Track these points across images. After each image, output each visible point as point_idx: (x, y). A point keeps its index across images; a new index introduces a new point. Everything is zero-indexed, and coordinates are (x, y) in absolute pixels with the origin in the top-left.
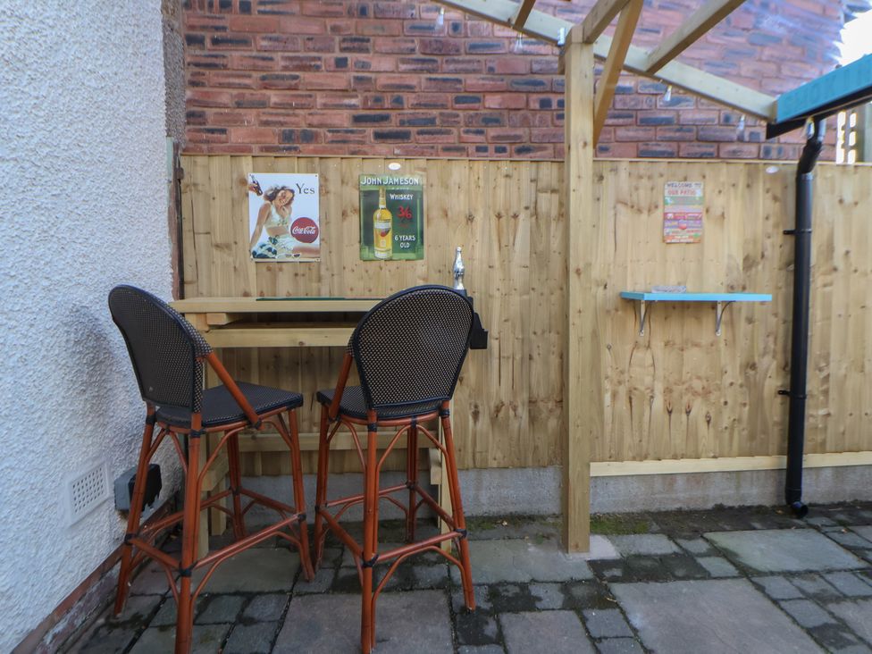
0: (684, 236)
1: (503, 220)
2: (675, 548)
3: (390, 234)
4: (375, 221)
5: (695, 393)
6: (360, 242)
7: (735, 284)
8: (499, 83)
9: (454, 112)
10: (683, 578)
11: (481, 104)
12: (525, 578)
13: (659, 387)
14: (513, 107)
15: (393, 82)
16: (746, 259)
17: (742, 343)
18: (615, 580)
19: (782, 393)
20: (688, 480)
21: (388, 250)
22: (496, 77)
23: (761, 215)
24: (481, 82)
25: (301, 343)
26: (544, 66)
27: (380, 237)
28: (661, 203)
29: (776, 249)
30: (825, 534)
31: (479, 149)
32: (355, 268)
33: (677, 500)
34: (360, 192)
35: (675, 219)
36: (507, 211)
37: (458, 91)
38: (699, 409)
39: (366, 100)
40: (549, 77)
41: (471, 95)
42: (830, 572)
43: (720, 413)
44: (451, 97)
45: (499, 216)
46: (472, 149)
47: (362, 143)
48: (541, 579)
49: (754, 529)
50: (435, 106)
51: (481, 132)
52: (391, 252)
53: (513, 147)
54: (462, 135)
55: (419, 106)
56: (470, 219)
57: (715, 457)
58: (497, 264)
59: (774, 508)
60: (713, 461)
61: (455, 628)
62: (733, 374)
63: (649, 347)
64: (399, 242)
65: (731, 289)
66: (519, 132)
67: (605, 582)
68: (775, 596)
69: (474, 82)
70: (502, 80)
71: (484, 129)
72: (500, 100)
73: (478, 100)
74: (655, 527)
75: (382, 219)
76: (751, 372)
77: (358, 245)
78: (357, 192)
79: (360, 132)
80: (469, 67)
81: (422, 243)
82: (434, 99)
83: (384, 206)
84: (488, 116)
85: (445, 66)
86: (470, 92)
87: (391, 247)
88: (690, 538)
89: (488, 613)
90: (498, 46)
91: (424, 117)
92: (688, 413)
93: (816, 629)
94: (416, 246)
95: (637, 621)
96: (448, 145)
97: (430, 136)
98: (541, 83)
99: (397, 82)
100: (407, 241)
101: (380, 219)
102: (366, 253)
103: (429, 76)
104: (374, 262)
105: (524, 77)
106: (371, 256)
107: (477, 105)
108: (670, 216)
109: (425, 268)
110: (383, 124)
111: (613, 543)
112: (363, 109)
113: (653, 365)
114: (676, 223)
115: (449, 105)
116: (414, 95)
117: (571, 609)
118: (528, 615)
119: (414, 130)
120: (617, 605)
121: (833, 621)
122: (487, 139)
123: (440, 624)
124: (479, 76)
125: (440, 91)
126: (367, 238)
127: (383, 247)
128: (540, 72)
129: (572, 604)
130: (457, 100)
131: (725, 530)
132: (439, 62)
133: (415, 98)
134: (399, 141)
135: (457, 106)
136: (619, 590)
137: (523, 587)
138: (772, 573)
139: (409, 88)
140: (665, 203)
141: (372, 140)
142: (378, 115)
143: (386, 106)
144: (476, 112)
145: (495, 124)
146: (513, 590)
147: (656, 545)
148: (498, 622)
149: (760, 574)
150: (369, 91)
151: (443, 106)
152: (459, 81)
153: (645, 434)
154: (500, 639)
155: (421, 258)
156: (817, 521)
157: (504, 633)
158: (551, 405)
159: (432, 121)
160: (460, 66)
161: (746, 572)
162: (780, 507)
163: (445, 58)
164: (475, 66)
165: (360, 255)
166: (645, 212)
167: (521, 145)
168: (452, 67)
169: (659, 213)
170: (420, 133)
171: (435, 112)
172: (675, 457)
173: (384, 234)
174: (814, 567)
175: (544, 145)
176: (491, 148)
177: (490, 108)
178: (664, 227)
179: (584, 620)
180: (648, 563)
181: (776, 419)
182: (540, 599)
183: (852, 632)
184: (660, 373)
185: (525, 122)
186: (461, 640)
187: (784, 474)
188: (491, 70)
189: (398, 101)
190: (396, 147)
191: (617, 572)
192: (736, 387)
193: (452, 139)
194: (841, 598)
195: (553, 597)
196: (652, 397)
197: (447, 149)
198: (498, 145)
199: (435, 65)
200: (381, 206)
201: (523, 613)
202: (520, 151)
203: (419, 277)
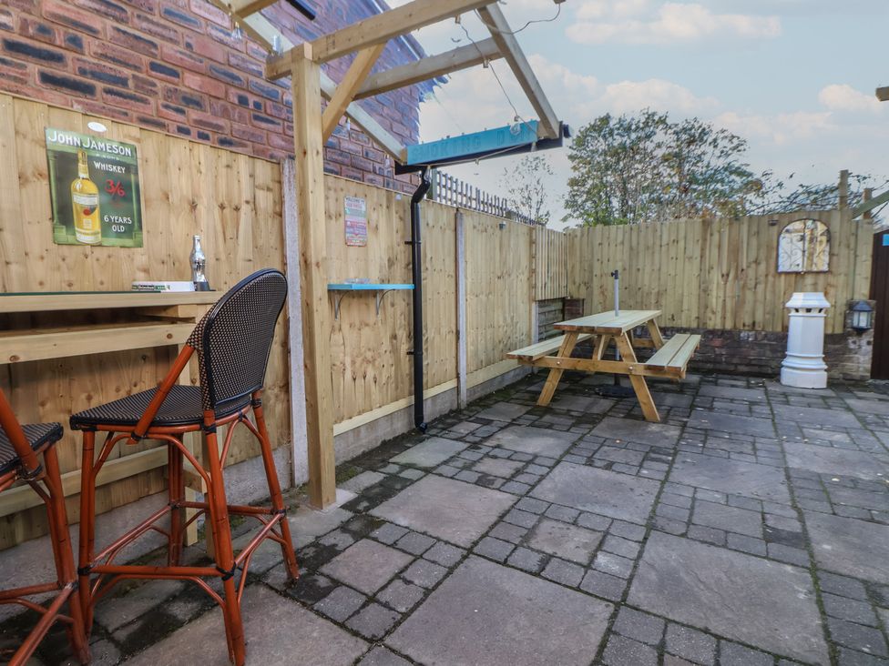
0: (356, 241)
1: (227, 211)
2: (383, 475)
3: (97, 212)
4: (73, 192)
5: (368, 362)
6: (52, 219)
7: (384, 278)
8: (198, 63)
9: (151, 79)
10: (402, 489)
11: (181, 80)
12: (311, 539)
13: (348, 361)
14: (213, 94)
15: (67, 14)
16: (389, 260)
17: (390, 320)
18: (367, 509)
19: (409, 353)
20: (367, 429)
21: (95, 234)
22: (194, 56)
23: (395, 229)
24: (179, 55)
25: (15, 357)
26: (240, 63)
27: (83, 215)
28: (342, 213)
29: (403, 254)
30: (441, 437)
31: (180, 130)
32: (45, 254)
33: (361, 446)
34: (47, 150)
35: (352, 227)
36: (230, 202)
37: (154, 56)
38: (370, 373)
39: (24, 25)
40: (246, 75)
41: (170, 66)
42: (459, 453)
43: (381, 374)
44: (146, 59)
45: (222, 207)
46: (173, 127)
47: (24, 82)
48: (322, 533)
49: (409, 448)
50: (126, 65)
51: (182, 112)
52: (100, 235)
53: (216, 137)
54: (161, 108)
55: (104, 56)
56: (193, 206)
57: (380, 407)
58: (223, 257)
59: (410, 432)
60: (380, 409)
61: (293, 598)
62: (386, 345)
63: (340, 329)
64: (110, 223)
65: (383, 282)
66: (221, 122)
67: (364, 513)
68: (449, 475)
69: (172, 52)
70: (201, 62)
71: (186, 109)
72: (200, 83)
73: (176, 74)
74: (359, 469)
75: (85, 193)
76: (395, 341)
77: (49, 224)
78: (43, 152)
79: (17, 65)
80: (165, 33)
81: (141, 228)
82: (125, 56)
83: (86, 176)
84: (188, 96)
85: (136, 20)
86: (167, 62)
87: (100, 230)
88: (385, 466)
89: (309, 574)
90: (196, 23)
91: (113, 73)
92: (365, 377)
93: (478, 481)
94: (132, 230)
95: (403, 522)
96: (145, 116)
97: (121, 99)
98: (237, 78)
99: (73, 16)
100: (120, 224)
101: (82, 191)
102: (63, 233)
103: (116, 24)
104: (75, 248)
105: (223, 67)
106: (71, 239)
107: (176, 80)
108: (349, 223)
109: (144, 258)
110: (54, 64)
111: (345, 489)
112: (20, 35)
113: (344, 344)
114: (352, 230)
115: (144, 69)
116: (97, 42)
117: (362, 538)
118: (338, 558)
119: (99, 85)
120: (384, 522)
121: (480, 475)
122: (188, 120)
123: (279, 605)
124: (176, 48)
125: (132, 48)
126: (64, 214)
127: (88, 230)
128: (237, 67)
129: (358, 536)
130: (154, 67)
131: (397, 454)
132: (129, 13)
133: (98, 46)
134: (79, 93)
135: (154, 73)
136: (376, 512)
137: (315, 544)
138: (438, 465)
139: (92, 31)
140: (345, 213)
141: (38, 82)
142: (45, 51)
143: (58, 43)
144: (174, 86)
145: (196, 107)
146: (311, 551)
147: (369, 479)
148: (322, 574)
149: (434, 468)
150: (30, 14)
151: (136, 68)
152: (155, 46)
153: (342, 400)
154: (336, 583)
155: (140, 245)
156: (433, 432)
157: (335, 578)
158: (276, 390)
159: (124, 82)
160: (154, 28)
161: (428, 471)
162: (413, 430)
163: (136, 12)
164: (172, 35)
165: (54, 237)
166: (334, 218)
167: (223, 136)
168: (145, 25)
169: (341, 220)
170: (108, 92)
171: (127, 72)
172: (359, 414)
173: (88, 212)
174: (452, 454)
175: (244, 141)
176: (194, 131)
177: (189, 88)
178: (345, 232)
179: (375, 539)
180: (377, 490)
181: (407, 372)
182: (335, 545)
183: (490, 475)
184: (348, 349)
185: (225, 113)
186: (309, 603)
187: (413, 408)
188: (189, 46)
189: (75, 43)
190: (76, 101)
191: (365, 504)
192: (388, 353)
193: (150, 111)
194: (474, 463)
195: (342, 540)
196: (344, 370)
197: (143, 120)
198: (202, 131)
199: (123, 15)
200: (82, 175)
201: (334, 559)
202: (223, 142)
203: (139, 269)
